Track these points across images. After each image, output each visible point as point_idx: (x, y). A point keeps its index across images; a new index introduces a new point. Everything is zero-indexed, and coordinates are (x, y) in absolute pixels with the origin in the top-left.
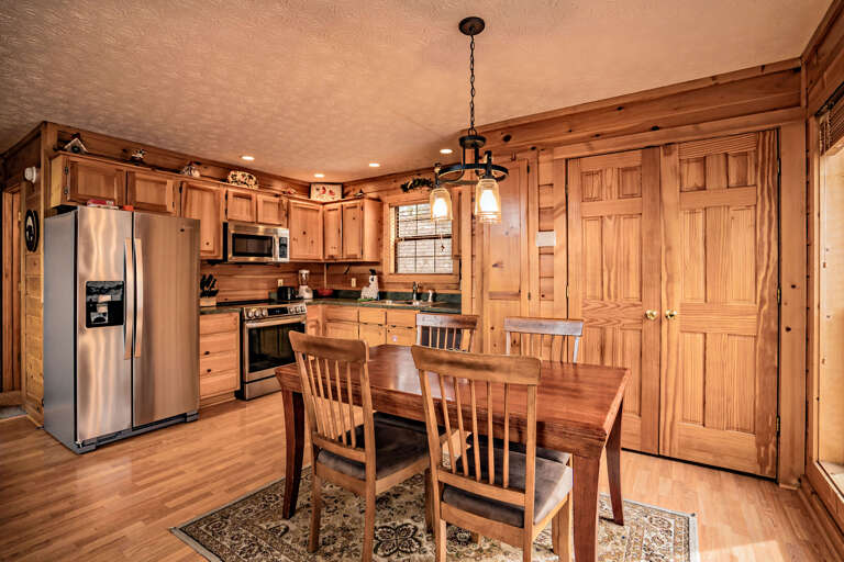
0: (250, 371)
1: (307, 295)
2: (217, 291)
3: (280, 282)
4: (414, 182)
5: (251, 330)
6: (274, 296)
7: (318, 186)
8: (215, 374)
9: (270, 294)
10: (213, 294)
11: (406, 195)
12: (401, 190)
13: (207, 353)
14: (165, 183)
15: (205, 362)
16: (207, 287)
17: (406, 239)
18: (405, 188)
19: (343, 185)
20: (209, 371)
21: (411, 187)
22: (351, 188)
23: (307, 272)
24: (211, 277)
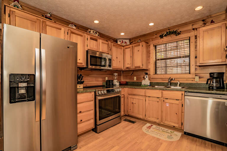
0: (99, 120)
1: (118, 84)
2: (84, 82)
3: (107, 79)
4: (167, 33)
5: (100, 100)
6: (105, 84)
7: (120, 40)
8: (84, 122)
9: (103, 83)
10: (82, 83)
11: (162, 39)
12: (159, 38)
13: (80, 112)
14: (60, 29)
15: (80, 117)
16: (79, 80)
17: (161, 59)
18: (161, 37)
19: (130, 40)
20: (81, 121)
21: (165, 36)
22: (134, 40)
23: (117, 74)
24: (81, 75)
